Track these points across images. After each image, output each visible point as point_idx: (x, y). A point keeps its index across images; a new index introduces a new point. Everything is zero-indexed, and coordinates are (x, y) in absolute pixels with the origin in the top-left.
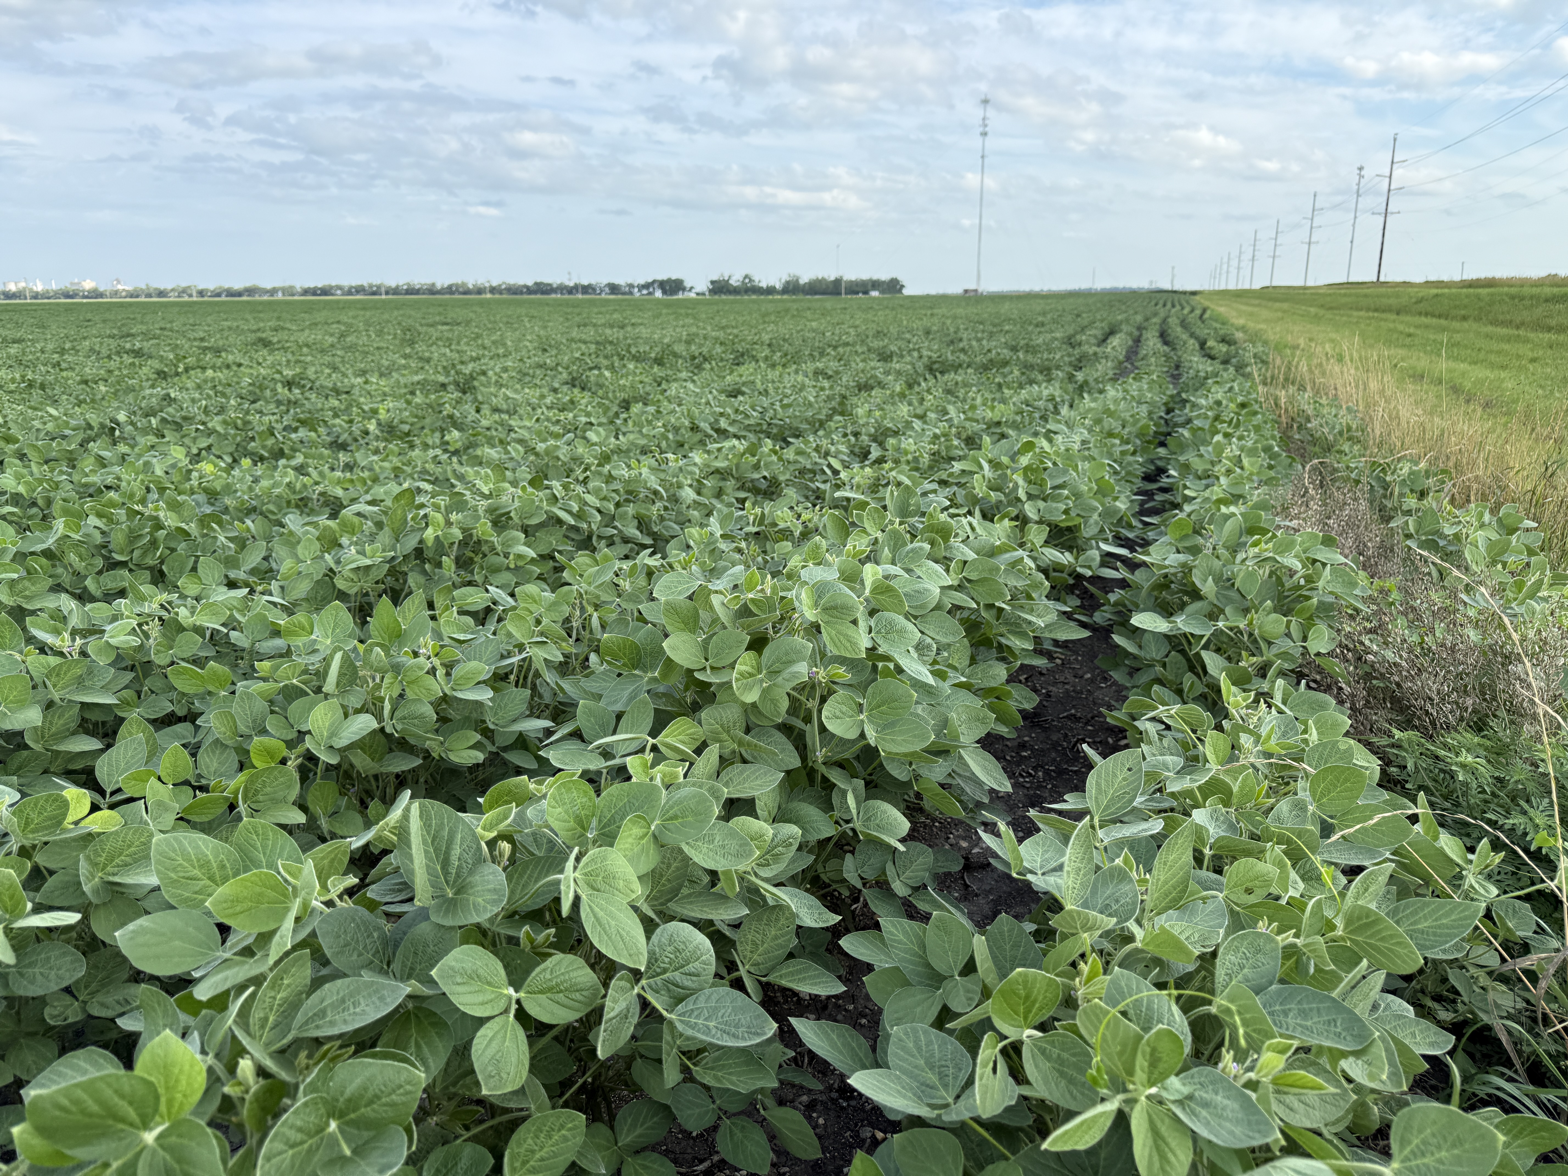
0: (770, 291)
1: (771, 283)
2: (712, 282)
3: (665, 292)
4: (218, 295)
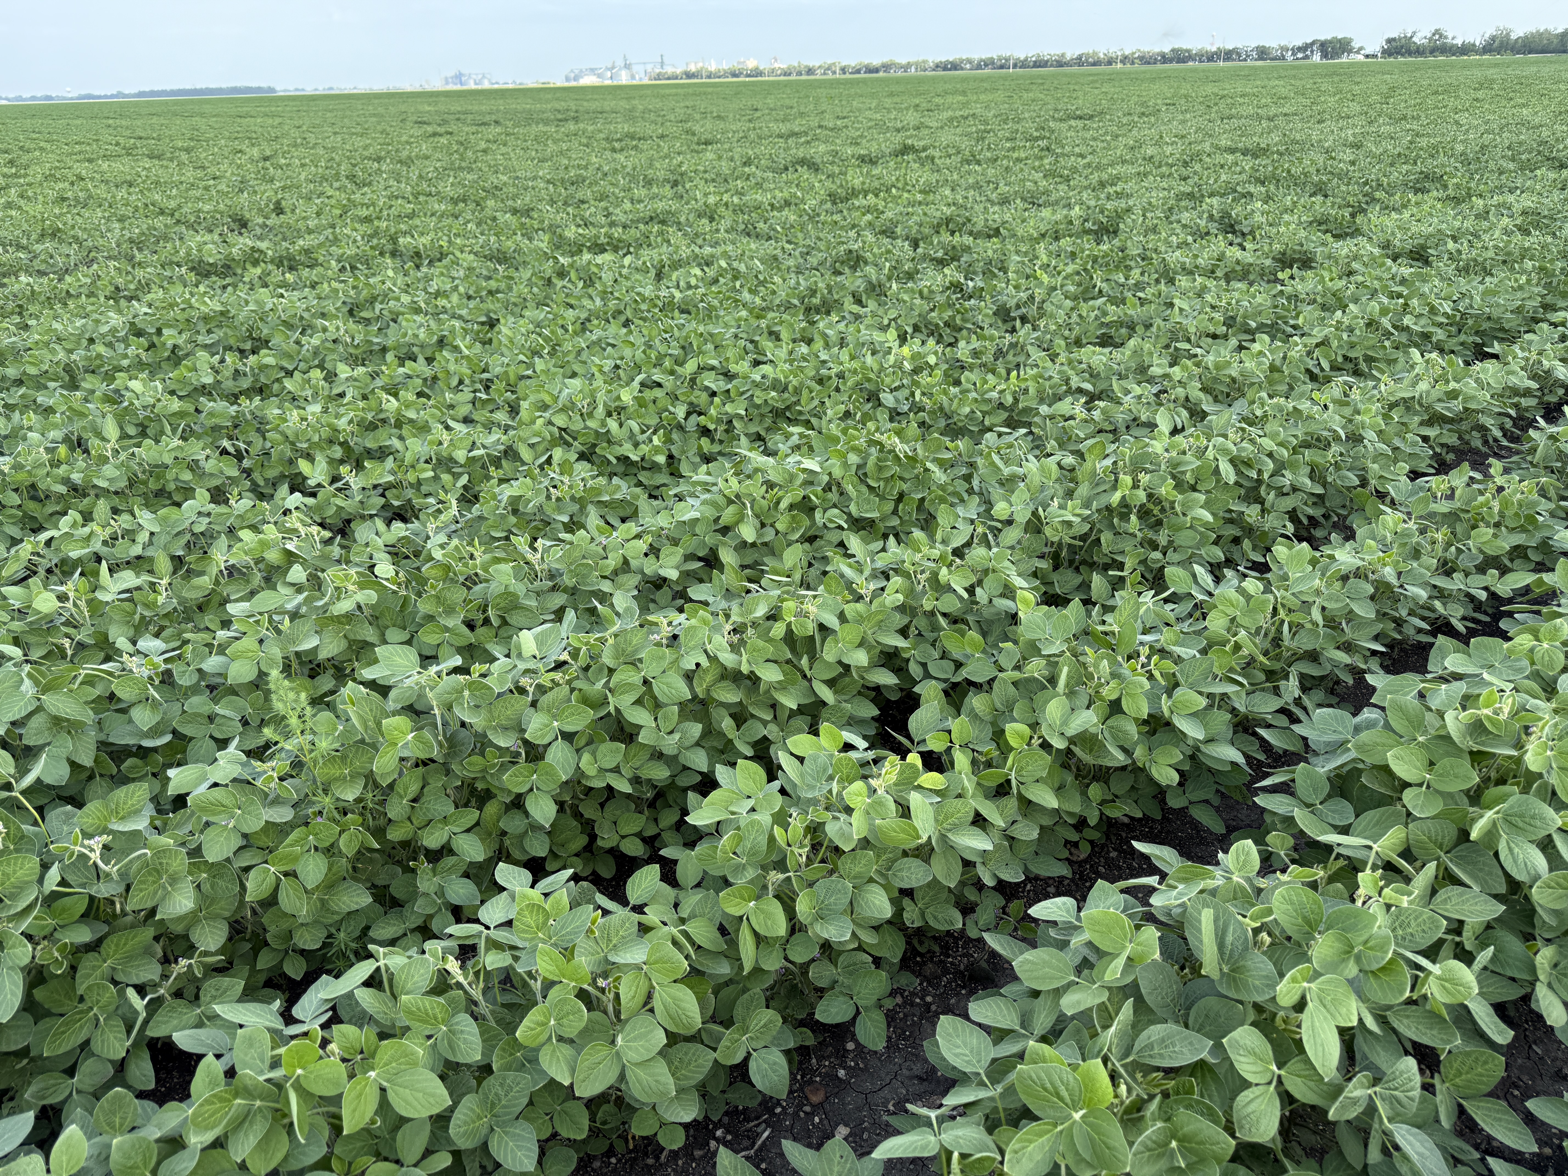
0: (1466, 49)
1: (1470, 39)
2: (1389, 41)
3: (1325, 55)
4: (858, 71)
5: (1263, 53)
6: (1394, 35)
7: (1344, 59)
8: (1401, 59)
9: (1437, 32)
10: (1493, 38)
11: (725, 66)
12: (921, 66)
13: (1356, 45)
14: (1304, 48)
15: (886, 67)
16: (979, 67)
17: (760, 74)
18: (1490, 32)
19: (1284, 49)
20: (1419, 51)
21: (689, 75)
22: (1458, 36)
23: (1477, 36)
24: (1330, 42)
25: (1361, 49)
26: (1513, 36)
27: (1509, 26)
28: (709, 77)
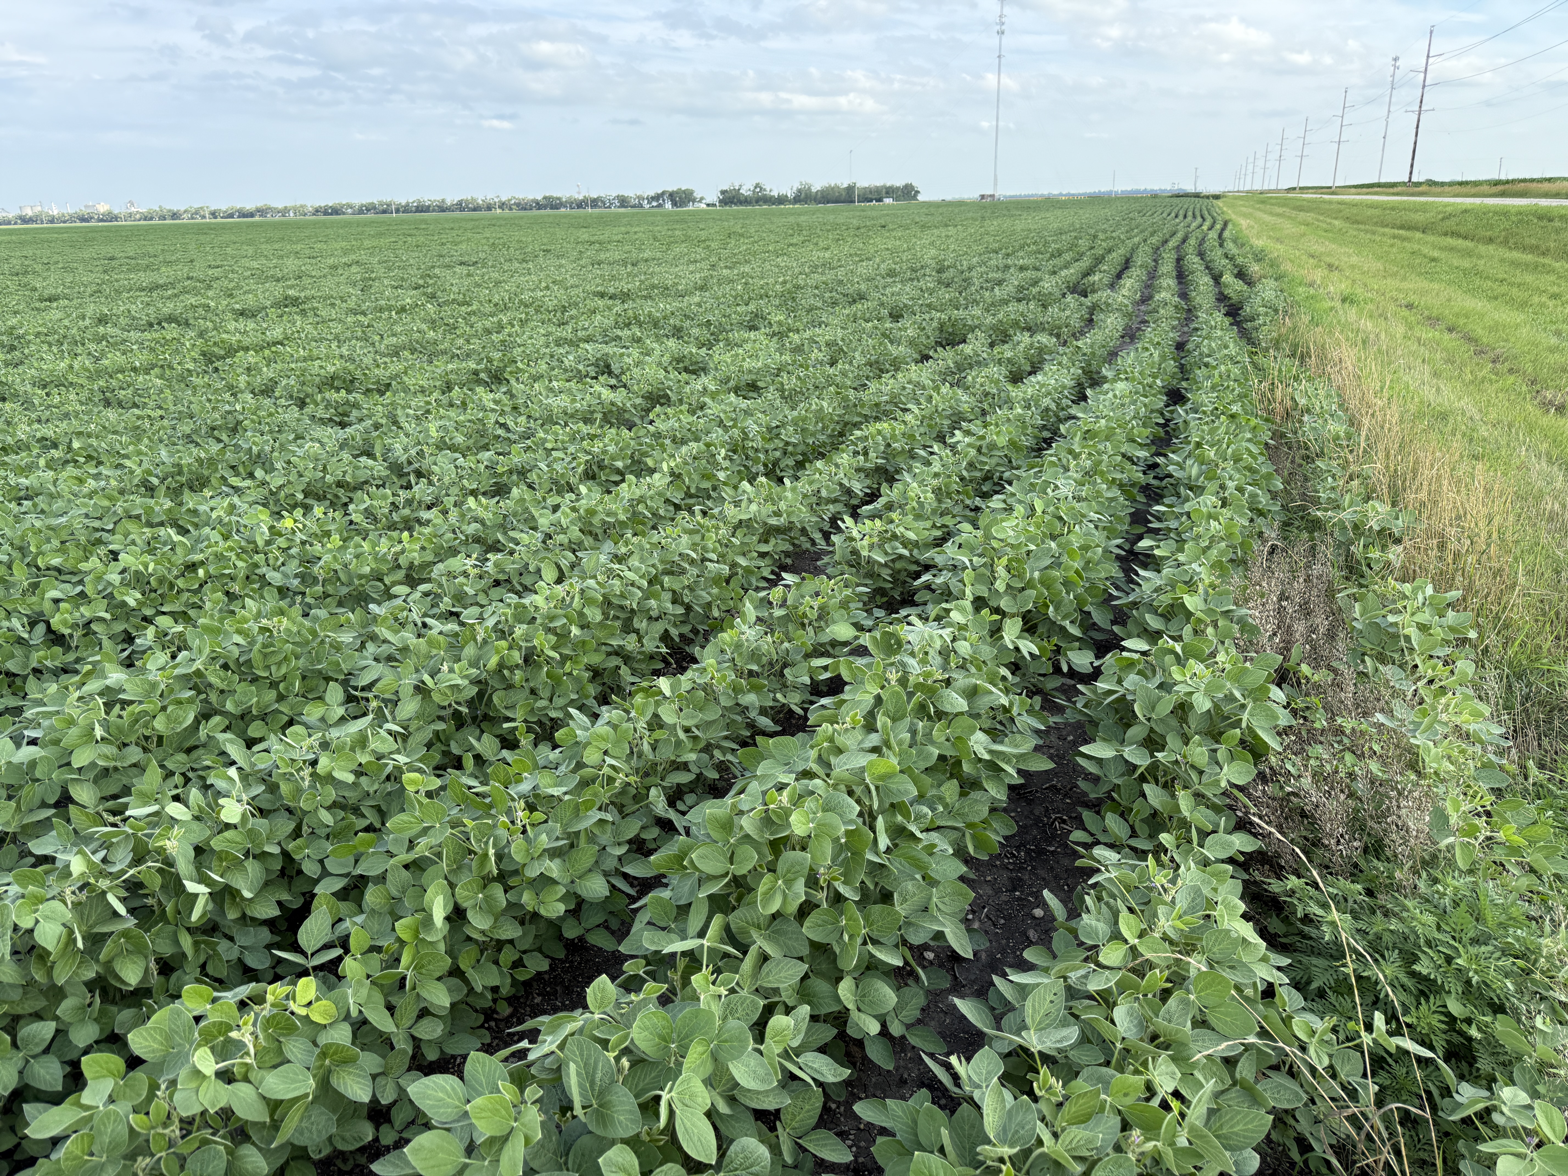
0: (781, 200)
1: (783, 192)
2: (723, 193)
3: (675, 204)
4: (231, 216)
5: (623, 202)
6: (725, 187)
7: (691, 207)
8: (734, 208)
9: (757, 185)
10: (799, 191)
11: (70, 210)
12: (300, 211)
13: (697, 195)
14: (656, 198)
15: (262, 212)
16: (360, 212)
17: (116, 218)
18: (796, 186)
19: (640, 198)
20: (746, 201)
21: (25, 220)
22: (775, 189)
23: (788, 190)
24: (677, 192)
25: (702, 199)
26: (814, 190)
27: (809, 181)
28: (52, 222)
